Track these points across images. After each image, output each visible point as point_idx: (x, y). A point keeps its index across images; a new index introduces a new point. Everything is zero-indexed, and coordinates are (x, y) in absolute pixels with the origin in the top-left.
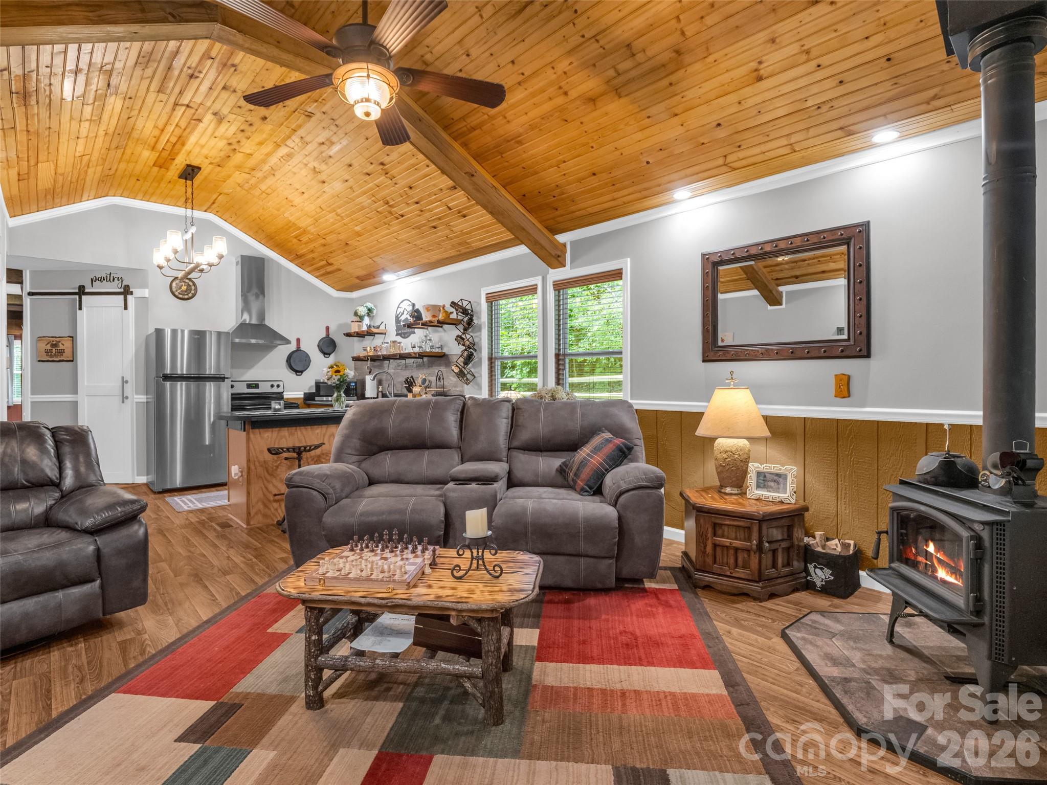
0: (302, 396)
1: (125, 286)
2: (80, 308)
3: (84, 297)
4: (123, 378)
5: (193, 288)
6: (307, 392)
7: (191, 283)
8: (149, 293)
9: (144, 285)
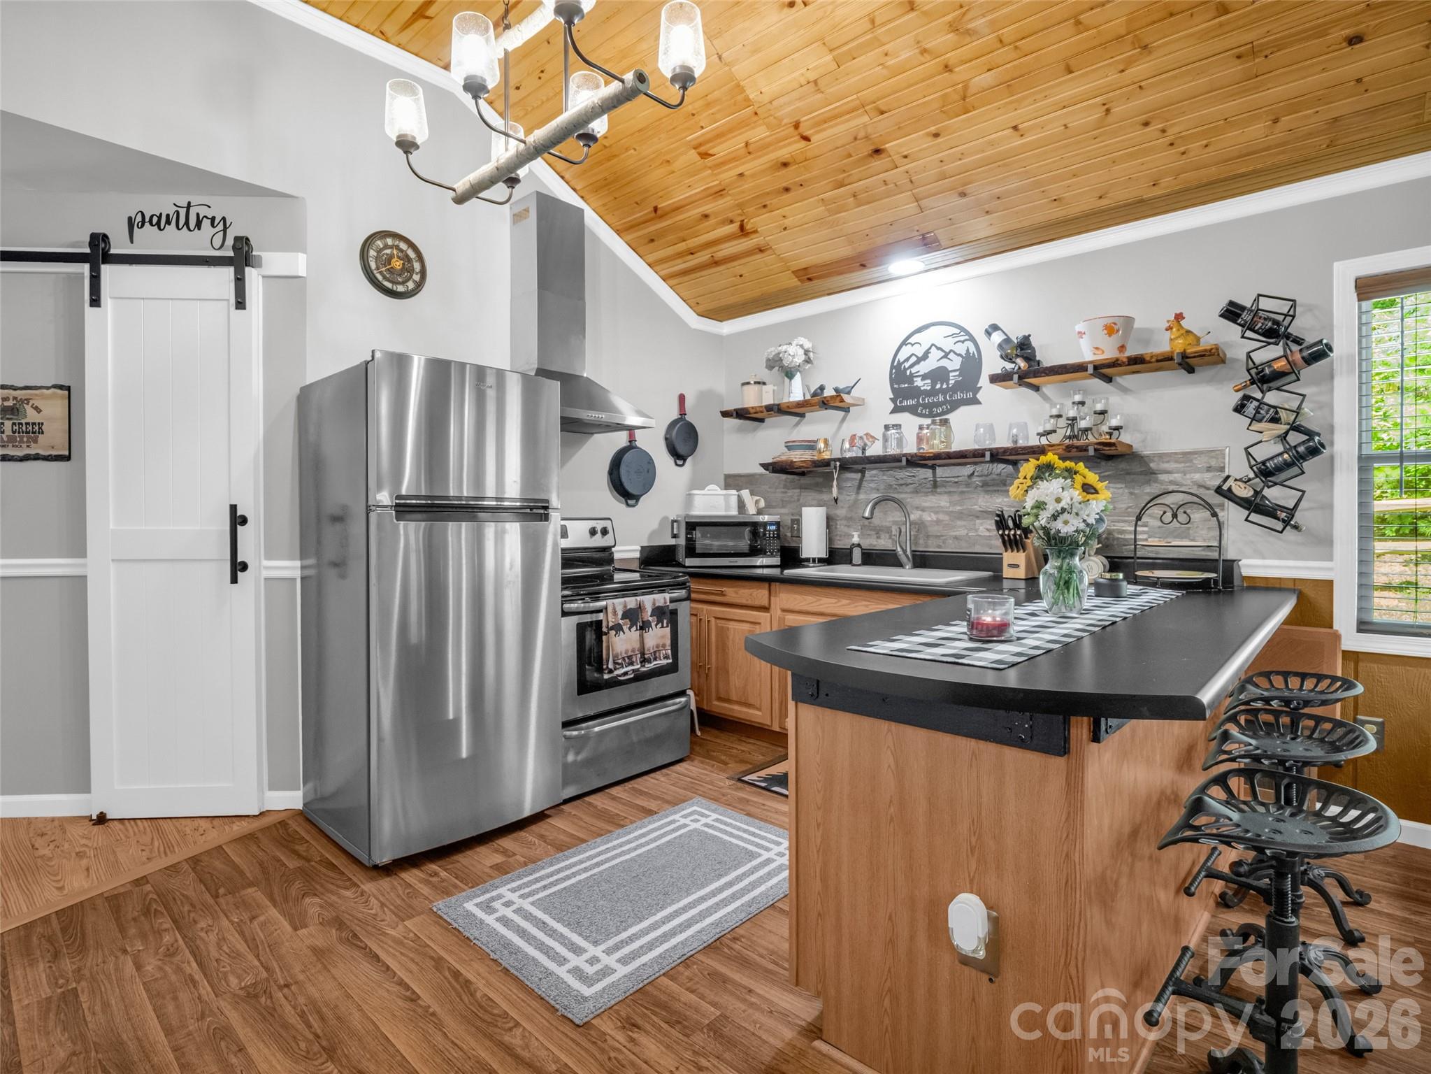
0: (637, 555)
1: (237, 239)
2: (95, 302)
3: (107, 270)
4: (233, 508)
5: (417, 266)
6: (646, 544)
7: (412, 254)
8: (309, 266)
9: (295, 243)
